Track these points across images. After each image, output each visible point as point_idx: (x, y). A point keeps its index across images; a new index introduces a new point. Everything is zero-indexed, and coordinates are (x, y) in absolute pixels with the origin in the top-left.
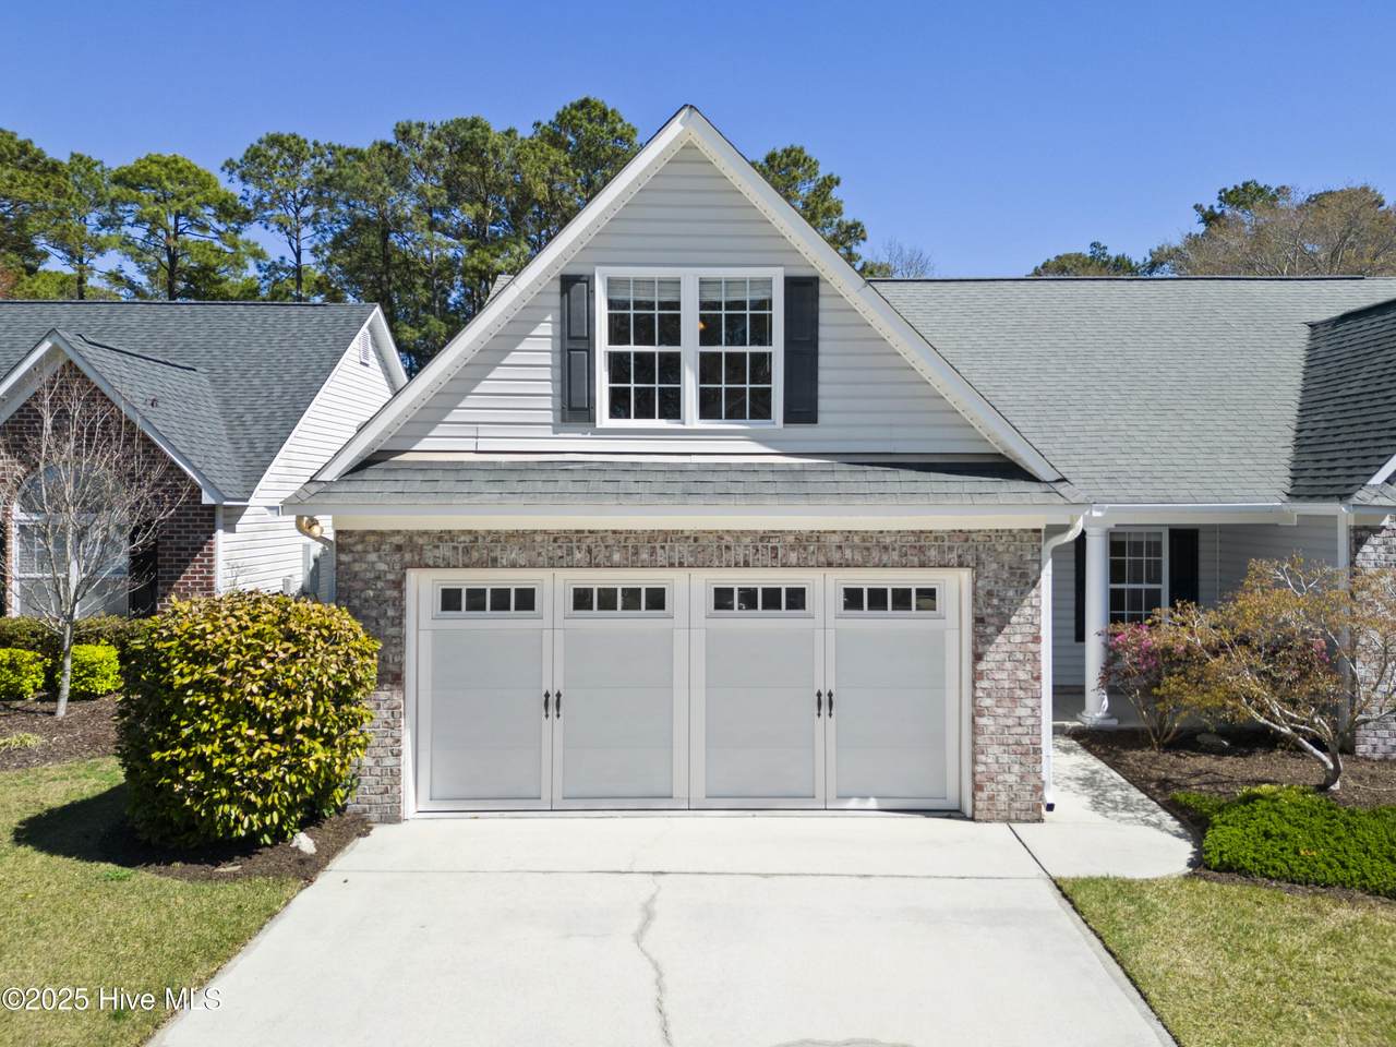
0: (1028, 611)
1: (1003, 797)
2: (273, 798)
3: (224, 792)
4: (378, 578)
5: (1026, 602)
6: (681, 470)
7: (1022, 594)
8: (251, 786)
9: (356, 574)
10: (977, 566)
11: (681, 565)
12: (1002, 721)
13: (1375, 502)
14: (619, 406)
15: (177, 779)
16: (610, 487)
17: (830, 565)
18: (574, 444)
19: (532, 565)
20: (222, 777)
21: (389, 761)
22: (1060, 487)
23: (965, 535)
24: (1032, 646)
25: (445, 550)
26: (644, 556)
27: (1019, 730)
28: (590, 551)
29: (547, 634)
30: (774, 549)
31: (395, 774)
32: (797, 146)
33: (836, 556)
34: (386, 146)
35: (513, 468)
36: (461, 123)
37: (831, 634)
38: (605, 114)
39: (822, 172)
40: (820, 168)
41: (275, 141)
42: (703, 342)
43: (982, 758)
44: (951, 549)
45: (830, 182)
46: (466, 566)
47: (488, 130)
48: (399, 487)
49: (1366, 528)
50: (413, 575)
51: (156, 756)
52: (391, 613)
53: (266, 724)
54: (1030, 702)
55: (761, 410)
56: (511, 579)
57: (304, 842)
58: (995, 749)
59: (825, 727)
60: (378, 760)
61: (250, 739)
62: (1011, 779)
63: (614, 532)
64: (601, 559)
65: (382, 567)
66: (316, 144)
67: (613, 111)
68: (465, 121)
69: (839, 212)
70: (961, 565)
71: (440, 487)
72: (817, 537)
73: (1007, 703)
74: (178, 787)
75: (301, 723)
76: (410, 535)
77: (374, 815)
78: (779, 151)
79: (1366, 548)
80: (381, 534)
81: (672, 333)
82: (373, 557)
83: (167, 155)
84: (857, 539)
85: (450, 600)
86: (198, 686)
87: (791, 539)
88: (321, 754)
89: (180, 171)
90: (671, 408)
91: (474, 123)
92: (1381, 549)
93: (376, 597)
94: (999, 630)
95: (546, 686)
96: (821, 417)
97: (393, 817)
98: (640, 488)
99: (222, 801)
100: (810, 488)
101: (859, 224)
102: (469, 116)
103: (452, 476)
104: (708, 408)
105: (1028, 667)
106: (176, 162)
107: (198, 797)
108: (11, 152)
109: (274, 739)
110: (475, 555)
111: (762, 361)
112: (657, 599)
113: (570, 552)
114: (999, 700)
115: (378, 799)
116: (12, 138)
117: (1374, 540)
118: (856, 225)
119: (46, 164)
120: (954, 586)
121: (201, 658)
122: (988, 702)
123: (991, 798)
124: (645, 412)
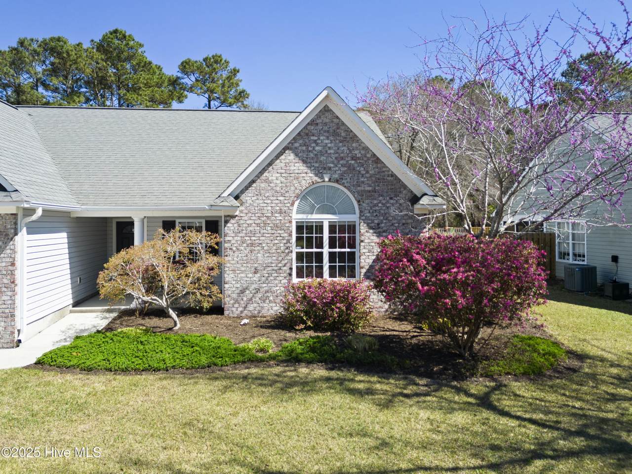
0: (9, 251)
5: (8, 247)
7: (5, 244)
13: (220, 204)
27: (4, 306)
32: (219, 54)
36: (52, 39)
38: (125, 37)
40: (230, 65)
45: (235, 72)
49: (228, 216)
54: (10, 293)
67: (129, 36)
68: (55, 38)
69: (237, 85)
78: (210, 56)
79: (229, 225)
92: (236, 225)
101: (245, 91)
105: (9, 277)
117: (232, 221)
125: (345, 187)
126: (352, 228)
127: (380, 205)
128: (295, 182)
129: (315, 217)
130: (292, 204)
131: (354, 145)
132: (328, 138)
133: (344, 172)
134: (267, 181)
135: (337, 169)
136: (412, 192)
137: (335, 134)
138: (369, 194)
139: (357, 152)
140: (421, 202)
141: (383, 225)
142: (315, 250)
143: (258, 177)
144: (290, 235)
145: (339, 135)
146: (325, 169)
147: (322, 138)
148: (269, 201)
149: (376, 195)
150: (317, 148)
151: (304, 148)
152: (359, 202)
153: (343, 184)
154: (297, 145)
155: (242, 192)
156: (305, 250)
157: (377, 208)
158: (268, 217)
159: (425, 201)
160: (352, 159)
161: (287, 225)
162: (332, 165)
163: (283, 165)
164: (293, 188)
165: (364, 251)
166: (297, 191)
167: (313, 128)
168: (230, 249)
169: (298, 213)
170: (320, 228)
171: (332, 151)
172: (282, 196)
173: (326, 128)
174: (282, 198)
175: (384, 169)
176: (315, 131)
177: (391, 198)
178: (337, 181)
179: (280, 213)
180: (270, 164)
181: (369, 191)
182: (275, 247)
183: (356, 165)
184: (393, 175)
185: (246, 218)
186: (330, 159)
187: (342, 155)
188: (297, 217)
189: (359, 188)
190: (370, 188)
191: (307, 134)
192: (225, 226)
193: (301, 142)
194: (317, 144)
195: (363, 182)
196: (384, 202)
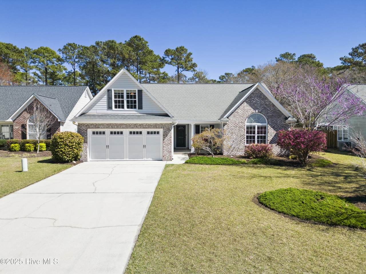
1: (167, 158)
2: (70, 156)
3: (64, 155)
4: (84, 130)
6: (124, 115)
7: (169, 132)
8: (68, 154)
9: (81, 129)
10: (164, 128)
11: (124, 128)
12: (166, 148)
13: (224, 120)
14: (116, 107)
15: (59, 153)
16: (114, 118)
17: (144, 128)
18: (110, 112)
19: (104, 128)
20: (64, 153)
21: (86, 154)
22: (173, 118)
23: (162, 124)
24: (170, 139)
25: (92, 126)
26: (119, 127)
27: (169, 149)
28: (112, 126)
29: (107, 137)
30: (137, 126)
31: (86, 155)
32: (183, 46)
33: (145, 127)
34: (93, 46)
35: (101, 115)
36: (110, 41)
37: (145, 137)
39: (188, 52)
40: (188, 51)
41: (70, 45)
42: (127, 98)
43: (164, 153)
44: (160, 126)
45: (190, 54)
46: (95, 128)
47: (116, 43)
48: (86, 118)
49: (225, 124)
50: (88, 130)
51: (56, 150)
52: (85, 134)
53: (70, 147)
54: (170, 146)
55: (135, 107)
56: (102, 130)
57: (74, 162)
58: (166, 152)
59: (144, 149)
60: (84, 154)
61: (67, 148)
62: (168, 155)
63: (115, 124)
64: (113, 127)
65: (84, 128)
66: (79, 45)
68: (111, 41)
69: (192, 61)
70: (161, 128)
71: (91, 118)
72: (142, 124)
73: (167, 146)
74: (59, 154)
75: (74, 147)
76: (88, 124)
77: (84, 161)
78: (179, 47)
79: (225, 127)
80: (84, 124)
81: (123, 97)
82: (83, 127)
83: (45, 47)
84: (148, 125)
85: (94, 133)
86: (61, 142)
87: (139, 125)
88: (76, 151)
89: (48, 51)
90: (123, 107)
91: (113, 42)
92: (227, 127)
93: (83, 132)
94: (166, 136)
95: (107, 144)
96: (143, 109)
97: (86, 161)
98: (118, 118)
99: (64, 156)
100: (140, 118)
101: (195, 63)
102: (111, 40)
103: (93, 116)
104: (128, 107)
105: (170, 141)
106: (47, 49)
107: (61, 155)
108: (12, 49)
109: (70, 148)
110: (96, 127)
111: (135, 101)
112: (122, 133)
113: (109, 126)
114: (166, 145)
115: (84, 159)
116: (12, 45)
117: (226, 125)
118: (195, 64)
119: (19, 51)
120: (161, 131)
121: (61, 138)
122: (165, 146)
123: (165, 158)
124: (119, 108)
125: (263, 114)
126: (265, 128)
127: (274, 120)
128: (246, 113)
129: (253, 124)
130: (245, 120)
131: (266, 100)
132: (257, 98)
133: (263, 109)
134: (237, 112)
135: (260, 108)
136: (285, 116)
137: (260, 97)
138: (271, 117)
139: (267, 103)
140: (289, 119)
141: (275, 127)
142: (252, 135)
143: (234, 111)
144: (245, 130)
145: (261, 97)
146: (256, 108)
147: (255, 98)
148: (238, 119)
149: (273, 117)
150: (254, 102)
151: (250, 102)
152: (267, 119)
153: (262, 113)
154: (247, 101)
155: (229, 116)
156: (249, 135)
157: (273, 121)
158: (237, 124)
159: (290, 119)
160: (266, 105)
161: (244, 127)
162: (259, 107)
163: (242, 107)
164: (246, 115)
165: (269, 135)
166: (247, 116)
167: (252, 95)
168: (225, 134)
169: (247, 122)
170: (254, 128)
171: (259, 103)
172: (242, 117)
173: (257, 95)
174: (242, 118)
175: (276, 108)
176: (253, 96)
177: (278, 118)
178: (260, 112)
179: (241, 123)
180: (238, 107)
181: (271, 116)
182: (239, 134)
183: (267, 107)
184: (279, 110)
185: (230, 124)
186: (258, 105)
187: (262, 104)
188: (247, 124)
189: (268, 115)
190: (271, 115)
191: (251, 97)
192: (224, 127)
193: (249, 100)
194: (254, 100)
195: (269, 113)
196: (276, 119)
